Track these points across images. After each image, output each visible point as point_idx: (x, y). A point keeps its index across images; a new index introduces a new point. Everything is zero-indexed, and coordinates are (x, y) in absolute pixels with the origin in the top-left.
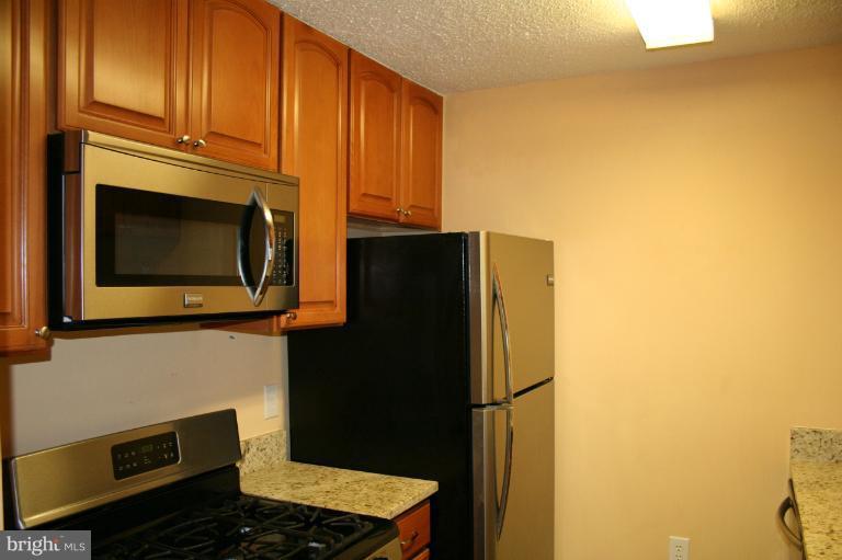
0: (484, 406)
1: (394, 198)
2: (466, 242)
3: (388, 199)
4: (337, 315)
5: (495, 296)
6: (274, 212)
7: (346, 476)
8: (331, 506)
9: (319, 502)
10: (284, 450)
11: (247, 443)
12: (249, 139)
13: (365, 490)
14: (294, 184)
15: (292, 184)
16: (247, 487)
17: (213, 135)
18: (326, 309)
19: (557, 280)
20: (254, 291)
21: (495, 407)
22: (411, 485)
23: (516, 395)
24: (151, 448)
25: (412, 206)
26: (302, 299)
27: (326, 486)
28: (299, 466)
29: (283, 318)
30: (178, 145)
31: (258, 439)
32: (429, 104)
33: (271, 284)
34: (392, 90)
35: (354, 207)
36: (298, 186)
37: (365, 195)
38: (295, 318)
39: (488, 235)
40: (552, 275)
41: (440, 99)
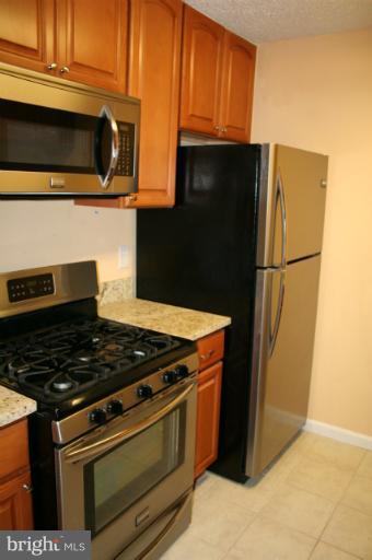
0: (265, 268)
1: (215, 119)
2: (259, 151)
3: (210, 120)
4: (169, 199)
5: (278, 192)
6: (119, 123)
7: (170, 309)
8: (155, 329)
9: (147, 326)
10: (132, 290)
11: (105, 284)
12: (104, 69)
13: (180, 320)
14: (137, 103)
15: (134, 104)
16: (103, 313)
17: (75, 65)
18: (160, 195)
19: (329, 183)
20: (104, 179)
21: (273, 270)
22: (212, 319)
23: (289, 263)
24: (35, 283)
25: (228, 126)
26: (141, 186)
27: (155, 316)
28: (141, 301)
29: (127, 198)
30: (48, 71)
31: (114, 282)
32: (245, 52)
33: (115, 174)
34: (216, 39)
35: (183, 124)
36: (139, 105)
37: (192, 115)
38: (135, 199)
39: (277, 146)
40: (326, 180)
41: (254, 48)
